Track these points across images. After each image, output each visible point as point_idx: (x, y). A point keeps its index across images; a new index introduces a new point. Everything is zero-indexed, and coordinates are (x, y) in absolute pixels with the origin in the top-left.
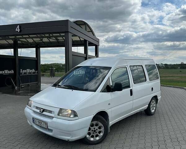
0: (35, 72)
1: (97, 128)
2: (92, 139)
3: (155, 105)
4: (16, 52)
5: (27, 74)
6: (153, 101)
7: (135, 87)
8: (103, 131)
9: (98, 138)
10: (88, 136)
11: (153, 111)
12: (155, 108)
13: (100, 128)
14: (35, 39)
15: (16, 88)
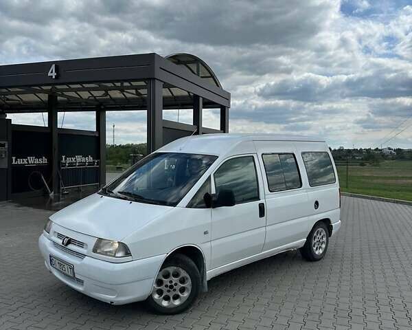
0: (94, 162)
1: (175, 280)
2: (165, 303)
3: (325, 239)
4: (52, 119)
5: (75, 166)
6: (320, 229)
7: (272, 200)
8: (190, 288)
9: (177, 303)
10: (156, 296)
11: (319, 252)
12: (324, 246)
13: (183, 281)
14: (96, 93)
15: (52, 194)
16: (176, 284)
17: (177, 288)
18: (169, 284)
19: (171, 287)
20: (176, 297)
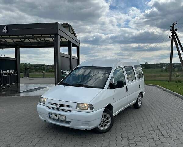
0: (15, 73)
3: (141, 99)
6: (140, 96)
7: (129, 84)
9: (106, 127)
12: (141, 102)
16: (105, 120)
17: (106, 122)
18: (103, 120)
19: (104, 121)
20: (105, 125)
